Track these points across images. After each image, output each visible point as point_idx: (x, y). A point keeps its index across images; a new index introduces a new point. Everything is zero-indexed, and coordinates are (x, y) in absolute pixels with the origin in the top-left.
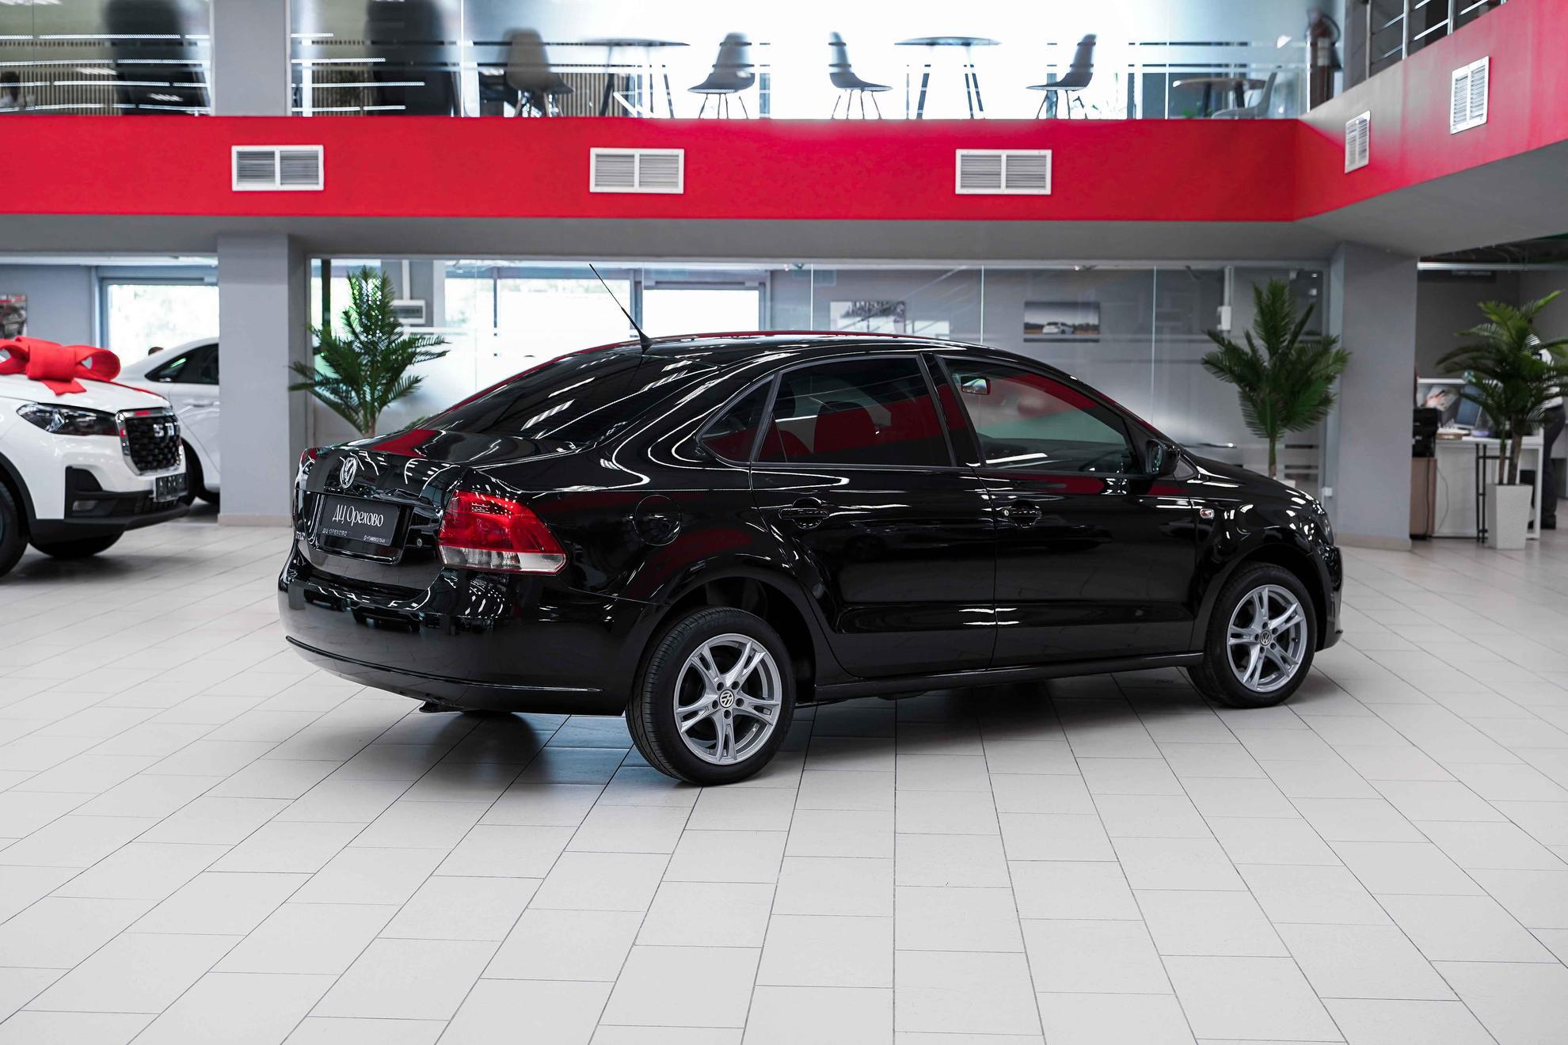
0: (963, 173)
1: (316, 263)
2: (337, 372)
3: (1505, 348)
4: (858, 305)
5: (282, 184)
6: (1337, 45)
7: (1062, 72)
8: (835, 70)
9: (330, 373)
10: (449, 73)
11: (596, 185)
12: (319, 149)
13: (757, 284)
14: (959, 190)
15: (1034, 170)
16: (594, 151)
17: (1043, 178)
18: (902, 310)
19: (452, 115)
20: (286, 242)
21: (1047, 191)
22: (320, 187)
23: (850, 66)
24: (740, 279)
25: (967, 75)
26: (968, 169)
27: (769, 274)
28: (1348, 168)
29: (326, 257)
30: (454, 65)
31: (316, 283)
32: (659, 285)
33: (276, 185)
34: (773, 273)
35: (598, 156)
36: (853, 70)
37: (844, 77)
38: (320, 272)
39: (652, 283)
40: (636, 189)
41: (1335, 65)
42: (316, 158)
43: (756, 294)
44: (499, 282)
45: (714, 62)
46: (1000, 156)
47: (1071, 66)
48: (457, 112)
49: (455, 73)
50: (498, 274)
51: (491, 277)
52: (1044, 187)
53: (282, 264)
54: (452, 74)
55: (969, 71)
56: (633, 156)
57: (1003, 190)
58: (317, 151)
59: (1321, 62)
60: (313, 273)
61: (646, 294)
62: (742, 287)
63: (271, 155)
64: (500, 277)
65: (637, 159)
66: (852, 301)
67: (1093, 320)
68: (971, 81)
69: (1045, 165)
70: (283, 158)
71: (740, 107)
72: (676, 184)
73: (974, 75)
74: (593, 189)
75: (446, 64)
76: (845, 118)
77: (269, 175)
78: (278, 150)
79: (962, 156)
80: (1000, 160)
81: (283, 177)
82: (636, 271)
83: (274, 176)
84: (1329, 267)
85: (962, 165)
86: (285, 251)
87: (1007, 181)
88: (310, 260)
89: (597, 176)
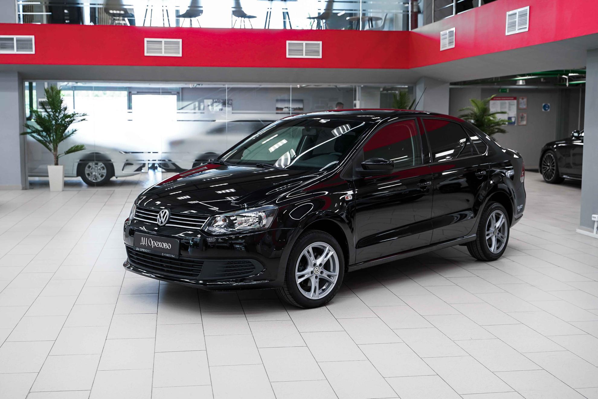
0: (289, 50)
1: (27, 84)
2: (41, 127)
3: (478, 114)
4: (214, 101)
5: (17, 51)
6: (420, 4)
7: (322, 11)
8: (234, 9)
9: (39, 127)
10: (80, 7)
11: (147, 53)
12: (33, 37)
13: (176, 93)
14: (288, 56)
15: (315, 49)
17: (318, 52)
18: (231, 103)
19: (81, 24)
20: (17, 74)
21: (320, 57)
22: (33, 52)
23: (242, 8)
24: (169, 91)
26: (290, 48)
27: (181, 89)
28: (441, 49)
29: (31, 81)
30: (82, 4)
31: (27, 92)
32: (139, 93)
33: (15, 52)
35: (147, 41)
36: (243, 9)
37: (239, 12)
38: (28, 88)
39: (136, 92)
40: (163, 54)
41: (419, 12)
42: (31, 40)
43: (176, 96)
44: (76, 92)
45: (189, 5)
46: (303, 43)
47: (324, 10)
48: (83, 23)
49: (82, 7)
50: (74, 88)
51: (72, 90)
52: (319, 55)
53: (16, 84)
54: (81, 8)
56: (161, 42)
57: (304, 56)
58: (32, 38)
59: (415, 10)
60: (26, 88)
61: (133, 96)
62: (170, 94)
63: (12, 39)
64: (75, 90)
65: (163, 43)
66: (212, 99)
67: (301, 106)
68: (286, 15)
69: (319, 47)
70: (17, 41)
71: (197, 23)
72: (179, 53)
74: (146, 54)
75: (79, 4)
76: (240, 28)
77: (12, 48)
78: (15, 37)
79: (289, 43)
80: (303, 45)
81: (17, 48)
82: (130, 88)
83: (14, 48)
84: (416, 86)
85: (289, 47)
86: (16, 78)
87: (306, 53)
88: (25, 82)
89: (147, 49)
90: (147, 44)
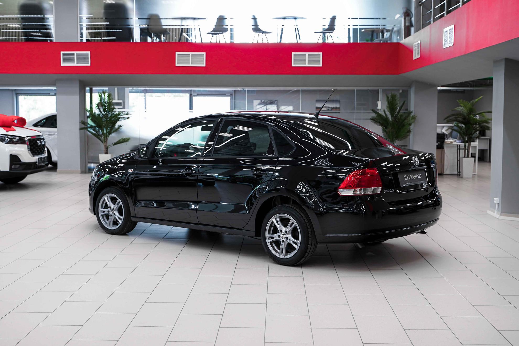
0: (294, 60)
1: (88, 88)
2: (95, 124)
3: (465, 114)
4: (262, 101)
5: (77, 64)
6: (412, 19)
7: (327, 27)
8: (254, 27)
9: (93, 124)
10: (130, 28)
11: (178, 64)
12: (89, 53)
13: (229, 95)
14: (293, 65)
15: (317, 59)
16: (177, 53)
17: (319, 61)
18: (277, 103)
19: (131, 42)
20: (78, 82)
21: (321, 65)
22: (89, 65)
23: (258, 26)
24: (224, 93)
25: (295, 29)
26: (296, 58)
27: (233, 91)
28: (414, 58)
29: (91, 87)
30: (132, 25)
31: (88, 95)
32: (198, 95)
33: (75, 64)
34: (235, 91)
35: (178, 55)
36: (259, 27)
38: (89, 92)
39: (196, 94)
40: (190, 65)
41: (411, 25)
42: (88, 55)
45: (215, 25)
46: (306, 54)
48: (133, 40)
49: (132, 28)
50: (146, 92)
51: (144, 93)
52: (320, 64)
53: (77, 89)
54: (131, 28)
55: (296, 27)
56: (189, 55)
57: (307, 65)
59: (407, 24)
60: (87, 92)
61: (194, 98)
62: (225, 95)
63: (73, 54)
64: (147, 93)
65: (191, 56)
67: (338, 106)
68: (297, 30)
69: (320, 57)
70: (77, 55)
71: (224, 39)
72: (203, 63)
73: (298, 29)
74: (177, 65)
75: (129, 25)
76: (257, 42)
77: (73, 61)
78: (75, 53)
79: (294, 54)
80: (306, 56)
81: (77, 62)
82: (191, 91)
83: (74, 61)
84: (410, 89)
85: (294, 57)
86: (78, 85)
87: (308, 62)
88: (86, 88)
89: (178, 61)
90: (178, 56)
